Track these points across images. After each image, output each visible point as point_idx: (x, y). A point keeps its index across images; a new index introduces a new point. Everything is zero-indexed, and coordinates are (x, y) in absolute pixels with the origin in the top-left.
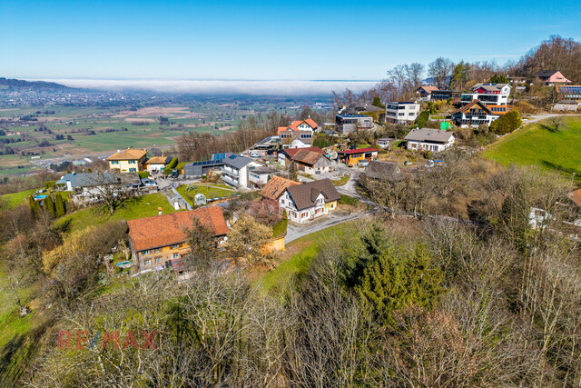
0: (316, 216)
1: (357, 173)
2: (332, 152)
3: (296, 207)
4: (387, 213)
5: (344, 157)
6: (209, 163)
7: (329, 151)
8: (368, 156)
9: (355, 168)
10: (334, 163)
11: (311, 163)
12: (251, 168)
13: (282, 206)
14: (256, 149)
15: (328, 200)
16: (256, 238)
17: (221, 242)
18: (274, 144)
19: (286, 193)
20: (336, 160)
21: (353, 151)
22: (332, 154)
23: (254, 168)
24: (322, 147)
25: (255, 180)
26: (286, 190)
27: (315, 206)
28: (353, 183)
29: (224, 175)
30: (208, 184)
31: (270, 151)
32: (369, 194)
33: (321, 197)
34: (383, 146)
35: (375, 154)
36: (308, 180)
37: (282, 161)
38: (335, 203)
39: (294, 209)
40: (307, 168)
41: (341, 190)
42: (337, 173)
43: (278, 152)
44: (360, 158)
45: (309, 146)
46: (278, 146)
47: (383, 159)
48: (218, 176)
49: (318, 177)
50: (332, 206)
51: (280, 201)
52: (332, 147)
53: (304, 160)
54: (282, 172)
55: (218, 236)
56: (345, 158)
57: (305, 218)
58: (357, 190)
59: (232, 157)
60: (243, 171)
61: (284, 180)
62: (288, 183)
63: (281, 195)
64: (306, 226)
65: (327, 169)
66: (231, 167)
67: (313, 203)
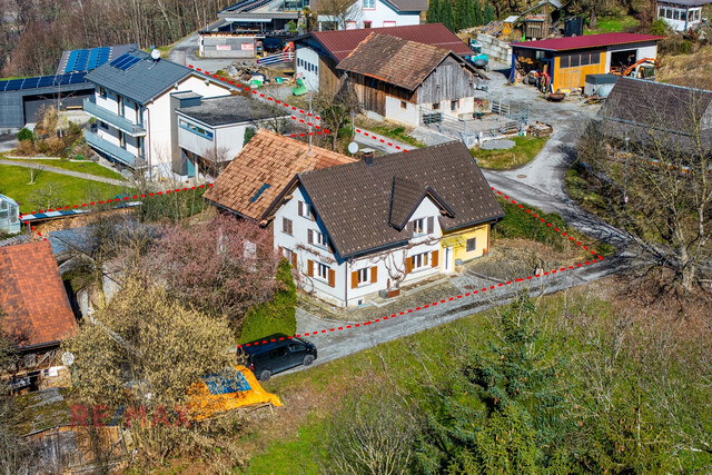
0: (410, 279)
1: (575, 121)
2: (493, 45)
3: (333, 249)
4: (667, 273)
5: (533, 63)
6: (46, 82)
7: (483, 39)
8: (623, 60)
9: (573, 105)
10: (497, 85)
11: (406, 83)
12: (187, 104)
13: (280, 240)
14: (224, 30)
15: (454, 222)
16: (163, 358)
17: (53, 371)
18: (291, 13)
19: (297, 195)
20: (507, 73)
21: (574, 42)
22: (495, 50)
23: (197, 100)
24: (460, 26)
25: (197, 145)
26: (297, 183)
27: (404, 244)
28: (558, 158)
29: (94, 126)
30: (38, 161)
31: (273, 38)
32: (608, 199)
33: (427, 209)
34: (679, 25)
35: (647, 53)
36: (393, 147)
37: (309, 75)
38: (481, 235)
39: (326, 253)
40: (392, 103)
41: (508, 184)
42: (504, 120)
43: (301, 42)
44: (592, 69)
45: (414, 20)
46: (301, 22)
47: (673, 72)
48: (76, 131)
49: (429, 136)
50: (471, 244)
51: (278, 225)
52: (496, 26)
53: (382, 74)
54: (296, 117)
55: (41, 350)
56: (537, 66)
57: (367, 290)
58: (567, 185)
59: (123, 63)
60: (160, 111)
61: (294, 146)
62: (310, 156)
63: (281, 201)
64: (371, 319)
65: (467, 106)
66: (119, 98)
67: (395, 231)
